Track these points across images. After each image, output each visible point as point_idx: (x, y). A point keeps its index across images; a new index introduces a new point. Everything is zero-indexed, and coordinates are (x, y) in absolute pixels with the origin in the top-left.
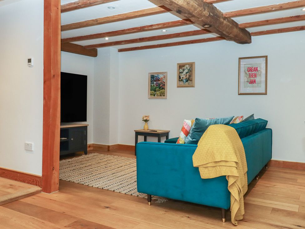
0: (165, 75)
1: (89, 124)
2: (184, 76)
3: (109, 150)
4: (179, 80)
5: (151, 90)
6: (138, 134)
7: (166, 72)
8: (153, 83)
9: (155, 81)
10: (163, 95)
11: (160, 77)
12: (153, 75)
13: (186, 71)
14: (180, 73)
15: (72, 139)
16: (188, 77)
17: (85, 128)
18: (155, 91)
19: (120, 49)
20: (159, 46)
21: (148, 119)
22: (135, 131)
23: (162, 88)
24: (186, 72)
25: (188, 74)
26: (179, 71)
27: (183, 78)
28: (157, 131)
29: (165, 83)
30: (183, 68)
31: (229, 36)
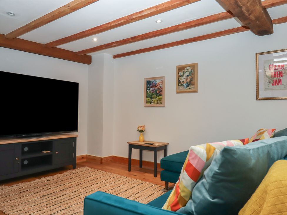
0: (162, 80)
1: (78, 135)
2: (185, 81)
3: (101, 163)
4: (179, 85)
5: (147, 97)
6: (132, 146)
7: (163, 77)
8: (149, 89)
9: (151, 87)
10: (160, 102)
11: (157, 83)
12: (149, 81)
13: (187, 73)
14: (180, 76)
15: (57, 152)
16: (189, 80)
17: (74, 139)
18: (152, 98)
19: (115, 56)
20: (155, 48)
21: (143, 130)
22: (128, 143)
23: (159, 95)
24: (187, 76)
25: (189, 77)
26: (179, 75)
27: (183, 82)
28: (152, 144)
29: (162, 88)
30: (183, 70)
31: (249, 17)
